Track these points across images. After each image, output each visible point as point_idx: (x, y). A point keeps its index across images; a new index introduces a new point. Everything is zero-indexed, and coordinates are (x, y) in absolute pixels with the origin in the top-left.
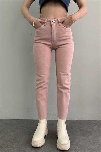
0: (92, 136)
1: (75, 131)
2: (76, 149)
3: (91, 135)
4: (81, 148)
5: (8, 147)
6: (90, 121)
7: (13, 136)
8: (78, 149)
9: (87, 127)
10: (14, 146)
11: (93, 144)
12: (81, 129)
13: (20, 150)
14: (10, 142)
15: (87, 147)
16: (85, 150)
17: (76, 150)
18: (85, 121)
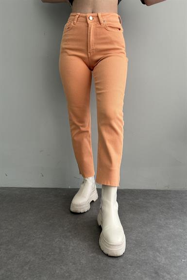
0: (149, 213)
6: (148, 190)
11: (149, 225)
13: (22, 233)
15: (137, 229)
16: (134, 233)
18: (140, 190)
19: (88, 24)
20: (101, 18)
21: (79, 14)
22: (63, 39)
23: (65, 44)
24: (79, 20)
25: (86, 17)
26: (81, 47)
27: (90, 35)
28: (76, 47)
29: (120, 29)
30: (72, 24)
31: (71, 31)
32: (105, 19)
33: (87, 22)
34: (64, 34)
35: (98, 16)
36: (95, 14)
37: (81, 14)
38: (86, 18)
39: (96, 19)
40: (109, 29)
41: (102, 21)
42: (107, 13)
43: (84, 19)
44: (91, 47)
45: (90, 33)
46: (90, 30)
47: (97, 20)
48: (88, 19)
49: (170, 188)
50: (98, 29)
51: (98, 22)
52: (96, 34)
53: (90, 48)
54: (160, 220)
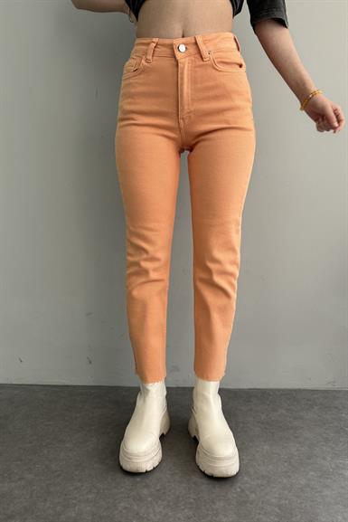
0: (300, 443)
1: (241, 425)
2: (242, 486)
3: (296, 437)
4: (259, 482)
5: (10, 478)
6: (295, 390)
7: (31, 443)
8: (248, 485)
9: (284, 412)
10: (29, 476)
11: (302, 469)
12: (263, 417)
13: (52, 489)
14: (19, 463)
15: (280, 480)
16: (274, 490)
17: (243, 491)
18: (279, 390)
19: (177, 61)
20: (202, 47)
21: (156, 40)
22: (122, 92)
23: (130, 104)
24: (156, 54)
25: (171, 47)
26: (164, 109)
27: (182, 84)
28: (155, 108)
29: (241, 66)
30: (143, 61)
31: (142, 76)
32: (211, 48)
33: (174, 56)
34: (123, 83)
35: (196, 43)
36: (189, 39)
37: (162, 41)
38: (173, 49)
39: (192, 49)
40: (220, 67)
41: (205, 54)
42: (214, 35)
43: (167, 51)
44: (186, 107)
45: (182, 79)
46: (182, 73)
47: (196, 52)
48: (176, 51)
49: (337, 386)
50: (197, 69)
51: (197, 56)
52: (194, 81)
53: (183, 109)
54: (324, 459)
